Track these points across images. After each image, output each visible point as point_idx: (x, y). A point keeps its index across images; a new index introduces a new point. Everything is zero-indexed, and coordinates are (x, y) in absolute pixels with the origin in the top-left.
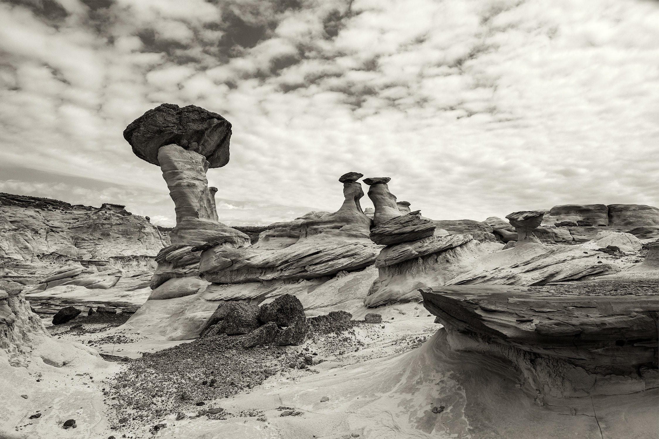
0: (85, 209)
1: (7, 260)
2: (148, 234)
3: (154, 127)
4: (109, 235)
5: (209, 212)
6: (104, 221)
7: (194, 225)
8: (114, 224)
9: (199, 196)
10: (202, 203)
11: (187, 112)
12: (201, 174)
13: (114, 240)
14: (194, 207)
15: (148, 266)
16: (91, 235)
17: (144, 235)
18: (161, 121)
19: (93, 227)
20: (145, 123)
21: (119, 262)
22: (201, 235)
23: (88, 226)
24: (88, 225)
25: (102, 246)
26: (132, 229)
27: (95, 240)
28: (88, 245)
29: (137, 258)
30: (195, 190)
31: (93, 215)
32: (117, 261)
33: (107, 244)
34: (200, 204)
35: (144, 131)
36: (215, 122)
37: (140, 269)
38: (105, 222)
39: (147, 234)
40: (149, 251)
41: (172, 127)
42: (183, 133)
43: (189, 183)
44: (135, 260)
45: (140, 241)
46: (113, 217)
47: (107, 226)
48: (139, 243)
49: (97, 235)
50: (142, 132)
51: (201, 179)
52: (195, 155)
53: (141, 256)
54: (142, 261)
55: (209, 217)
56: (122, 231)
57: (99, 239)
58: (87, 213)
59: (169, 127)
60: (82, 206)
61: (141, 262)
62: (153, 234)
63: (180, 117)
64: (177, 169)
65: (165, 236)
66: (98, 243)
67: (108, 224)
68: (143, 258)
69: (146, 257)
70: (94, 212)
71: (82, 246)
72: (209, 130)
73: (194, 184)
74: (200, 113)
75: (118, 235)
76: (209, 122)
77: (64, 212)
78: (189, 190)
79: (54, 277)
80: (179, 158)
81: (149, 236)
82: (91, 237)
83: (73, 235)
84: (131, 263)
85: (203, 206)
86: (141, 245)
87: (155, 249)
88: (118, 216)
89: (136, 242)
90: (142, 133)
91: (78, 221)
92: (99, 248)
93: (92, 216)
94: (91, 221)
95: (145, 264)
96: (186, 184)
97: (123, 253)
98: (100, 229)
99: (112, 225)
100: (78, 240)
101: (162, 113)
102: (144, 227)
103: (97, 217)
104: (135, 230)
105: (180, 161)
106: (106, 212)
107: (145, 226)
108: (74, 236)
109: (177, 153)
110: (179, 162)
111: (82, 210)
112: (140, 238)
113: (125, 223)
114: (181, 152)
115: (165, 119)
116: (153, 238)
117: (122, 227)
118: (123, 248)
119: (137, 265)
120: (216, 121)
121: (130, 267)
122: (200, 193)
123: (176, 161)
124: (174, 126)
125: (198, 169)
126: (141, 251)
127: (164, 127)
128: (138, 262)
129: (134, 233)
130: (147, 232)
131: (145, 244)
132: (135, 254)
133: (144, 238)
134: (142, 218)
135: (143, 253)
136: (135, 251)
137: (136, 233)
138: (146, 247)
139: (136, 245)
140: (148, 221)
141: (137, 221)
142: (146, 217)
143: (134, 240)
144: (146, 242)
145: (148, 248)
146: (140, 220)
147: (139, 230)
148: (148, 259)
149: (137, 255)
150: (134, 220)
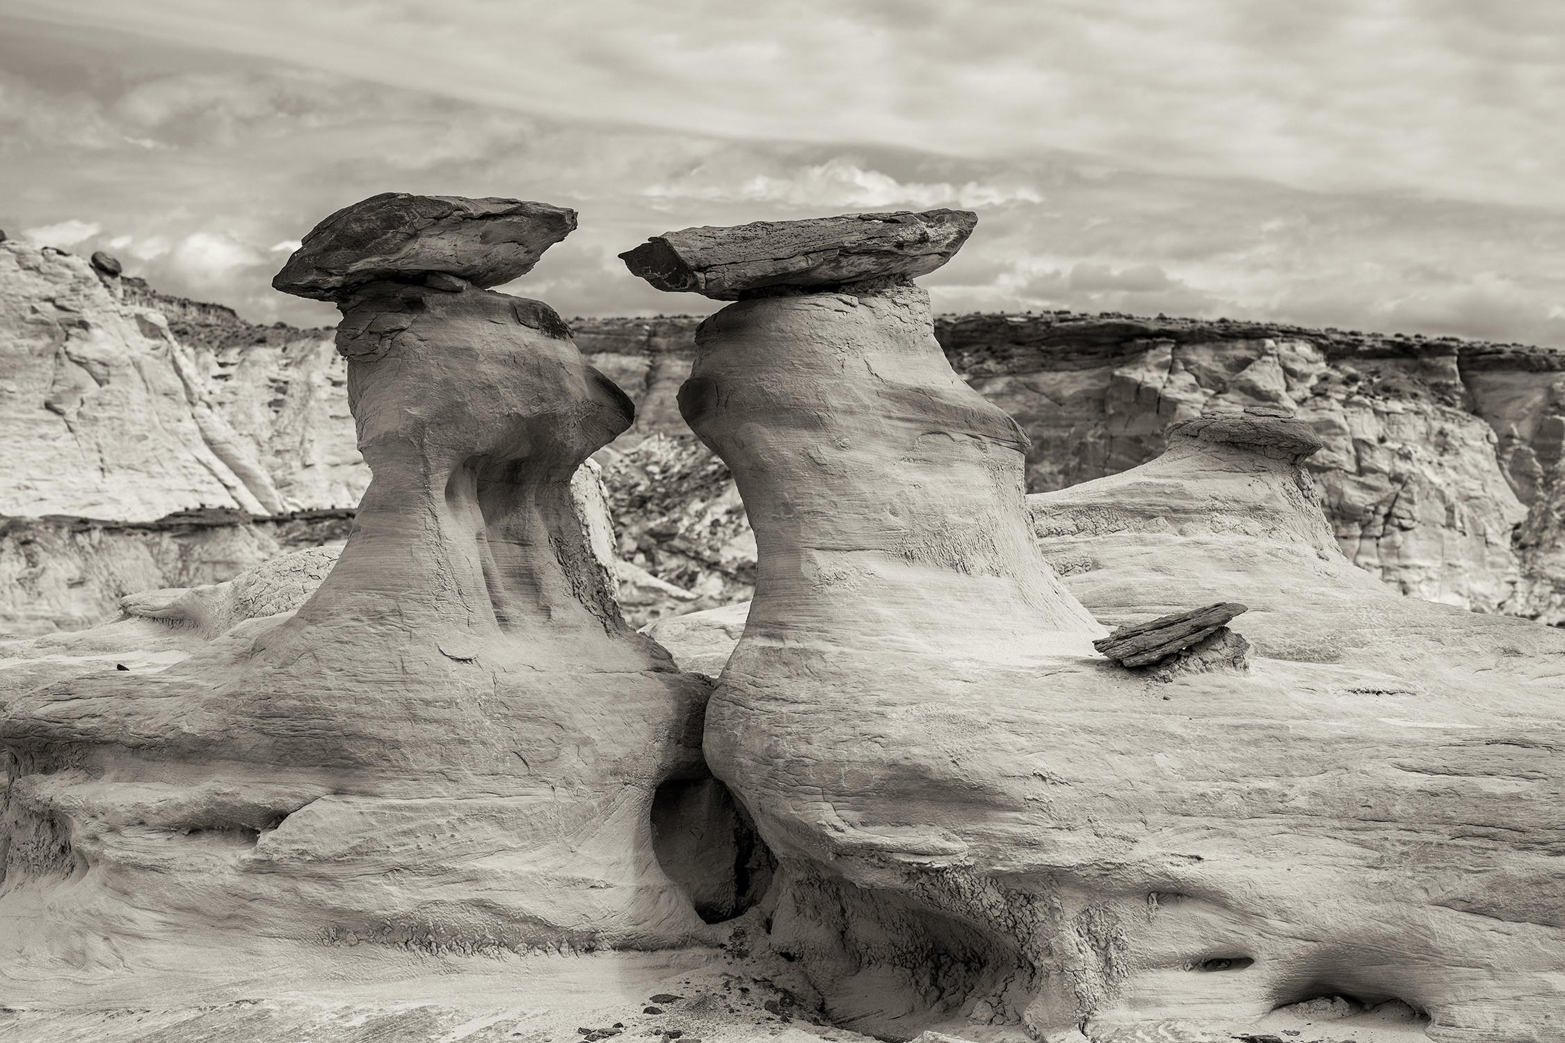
2: (102, 371)
15: (94, 587)
17: (80, 374)
26: (7, 340)
29: (23, 535)
37: (43, 607)
39: (98, 369)
40: (116, 482)
44: (8, 543)
45: (58, 413)
48: (52, 432)
53: (46, 519)
54: (53, 553)
61: (52, 563)
62: (138, 366)
65: (224, 377)
68: (65, 533)
69: (83, 525)
81: (115, 384)
86: (65, 440)
87: (156, 468)
89: (35, 422)
95: (76, 575)
102: (84, 325)
104: (27, 342)
107: (89, 315)
112: (58, 398)
116: (137, 394)
128: (31, 560)
129: (18, 363)
130: (98, 356)
131: (93, 435)
132: (18, 505)
133: (80, 396)
134: (67, 266)
135: (79, 494)
136: (28, 483)
137: (34, 365)
138: (96, 456)
139: (37, 442)
140: (107, 286)
141: (40, 281)
142: (94, 259)
143: (23, 407)
144: (96, 419)
145: (108, 460)
146: (57, 279)
147: (48, 345)
148: (95, 542)
149: (31, 512)
150: (23, 275)
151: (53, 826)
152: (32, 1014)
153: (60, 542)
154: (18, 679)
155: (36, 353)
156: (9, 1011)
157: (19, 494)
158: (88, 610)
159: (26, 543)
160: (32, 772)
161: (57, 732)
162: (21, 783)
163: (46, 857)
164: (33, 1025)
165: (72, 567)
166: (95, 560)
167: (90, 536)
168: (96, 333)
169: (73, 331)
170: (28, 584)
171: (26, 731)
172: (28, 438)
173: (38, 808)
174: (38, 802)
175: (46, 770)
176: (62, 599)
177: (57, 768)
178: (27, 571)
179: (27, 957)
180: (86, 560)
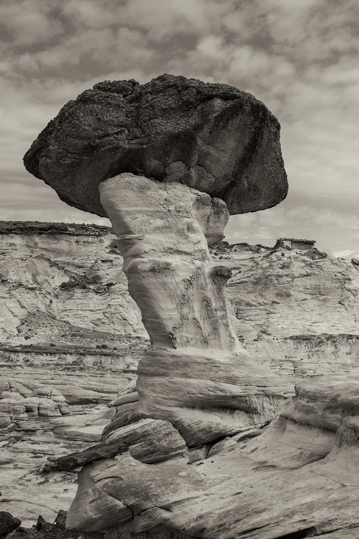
0: (251, 250)
1: (134, 341)
3: (77, 141)
4: (289, 295)
5: (206, 328)
6: (281, 270)
7: (163, 365)
8: (297, 275)
9: (179, 292)
10: (185, 310)
11: (151, 93)
12: (187, 237)
13: (298, 305)
14: (164, 322)
15: (354, 355)
16: (261, 295)
17: (349, 294)
18: (89, 125)
19: (262, 282)
20: (59, 134)
21: (303, 346)
22: (175, 391)
23: (255, 281)
24: (255, 279)
25: (279, 315)
26: (328, 284)
27: (266, 304)
28: (256, 315)
29: (333, 340)
30: (168, 280)
31: (262, 260)
32: (299, 345)
33: (287, 312)
34: (181, 313)
35: (59, 153)
36: (216, 108)
37: (339, 360)
38: (282, 272)
39: (354, 292)
41: (117, 133)
42: (142, 144)
43: (155, 262)
44: (329, 342)
45: (343, 305)
46: (294, 263)
47: (285, 279)
48: (341, 310)
49: (270, 296)
50: (53, 155)
51: (187, 250)
52: (179, 193)
53: (340, 335)
54: (342, 345)
55: (205, 342)
56: (311, 288)
57: (274, 302)
58: (253, 258)
59: (108, 135)
60: (245, 245)
61: (342, 348)
63: (137, 108)
64: (130, 232)
66: (272, 311)
67: (287, 276)
68: (345, 339)
69: (351, 337)
70: (264, 254)
71: (248, 316)
72: (206, 129)
73: (168, 264)
74: (180, 91)
75: (304, 296)
76: (202, 109)
77: (219, 256)
78: (154, 280)
79: (127, 398)
80: (136, 205)
82: (261, 300)
83: (232, 297)
84: (323, 348)
85: (190, 316)
86: (345, 313)
88: (304, 261)
89: (336, 307)
90: (54, 158)
91: (240, 272)
92: (273, 319)
93: (261, 263)
94: (260, 271)
95: (349, 351)
96: (147, 266)
97: (313, 327)
98: (274, 285)
99: (294, 278)
100: (241, 305)
101: (91, 106)
102: (350, 279)
103: (268, 264)
104: (334, 285)
105: (138, 212)
106: (283, 255)
107: (351, 277)
108: (234, 299)
109: (131, 195)
110: (137, 216)
111: (245, 252)
112: (343, 300)
113: (316, 272)
114: (142, 189)
115: (99, 120)
117: (310, 279)
118: (314, 319)
119: (335, 353)
120: (218, 103)
121: (321, 356)
122: (182, 287)
123: (129, 213)
124: (120, 132)
125: (180, 226)
126: (345, 324)
127: (99, 138)
128: (336, 347)
129: (331, 290)
130: (354, 288)
131: (352, 311)
132: (332, 331)
133: (349, 300)
134: (345, 263)
135: (349, 328)
136: (334, 325)
137: (336, 291)
138: (354, 317)
139: (337, 313)
140: (356, 268)
141: (337, 267)
142: (352, 260)
143: (333, 303)
144: (353, 306)
145: (357, 318)
146: (342, 267)
147: (340, 285)
148: (354, 342)
149: (335, 333)
150: (332, 266)
151: (355, 431)
152: (351, 487)
153: (344, 342)
154: (343, 388)
155: (336, 288)
156: (344, 485)
157: (332, 328)
158: (352, 361)
159: (334, 342)
160: (349, 415)
161: (356, 404)
162: (346, 418)
163: (353, 440)
164: (352, 490)
165: (347, 349)
166: (354, 347)
167: (352, 340)
168: (353, 281)
169: (347, 281)
170: (335, 354)
171: (347, 404)
172: (334, 312)
173: (351, 426)
174: (351, 424)
175: (353, 415)
176: (345, 358)
177: (356, 415)
178: (335, 350)
179: (349, 470)
180: (351, 347)
